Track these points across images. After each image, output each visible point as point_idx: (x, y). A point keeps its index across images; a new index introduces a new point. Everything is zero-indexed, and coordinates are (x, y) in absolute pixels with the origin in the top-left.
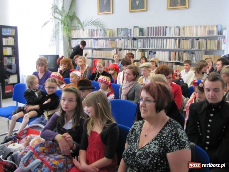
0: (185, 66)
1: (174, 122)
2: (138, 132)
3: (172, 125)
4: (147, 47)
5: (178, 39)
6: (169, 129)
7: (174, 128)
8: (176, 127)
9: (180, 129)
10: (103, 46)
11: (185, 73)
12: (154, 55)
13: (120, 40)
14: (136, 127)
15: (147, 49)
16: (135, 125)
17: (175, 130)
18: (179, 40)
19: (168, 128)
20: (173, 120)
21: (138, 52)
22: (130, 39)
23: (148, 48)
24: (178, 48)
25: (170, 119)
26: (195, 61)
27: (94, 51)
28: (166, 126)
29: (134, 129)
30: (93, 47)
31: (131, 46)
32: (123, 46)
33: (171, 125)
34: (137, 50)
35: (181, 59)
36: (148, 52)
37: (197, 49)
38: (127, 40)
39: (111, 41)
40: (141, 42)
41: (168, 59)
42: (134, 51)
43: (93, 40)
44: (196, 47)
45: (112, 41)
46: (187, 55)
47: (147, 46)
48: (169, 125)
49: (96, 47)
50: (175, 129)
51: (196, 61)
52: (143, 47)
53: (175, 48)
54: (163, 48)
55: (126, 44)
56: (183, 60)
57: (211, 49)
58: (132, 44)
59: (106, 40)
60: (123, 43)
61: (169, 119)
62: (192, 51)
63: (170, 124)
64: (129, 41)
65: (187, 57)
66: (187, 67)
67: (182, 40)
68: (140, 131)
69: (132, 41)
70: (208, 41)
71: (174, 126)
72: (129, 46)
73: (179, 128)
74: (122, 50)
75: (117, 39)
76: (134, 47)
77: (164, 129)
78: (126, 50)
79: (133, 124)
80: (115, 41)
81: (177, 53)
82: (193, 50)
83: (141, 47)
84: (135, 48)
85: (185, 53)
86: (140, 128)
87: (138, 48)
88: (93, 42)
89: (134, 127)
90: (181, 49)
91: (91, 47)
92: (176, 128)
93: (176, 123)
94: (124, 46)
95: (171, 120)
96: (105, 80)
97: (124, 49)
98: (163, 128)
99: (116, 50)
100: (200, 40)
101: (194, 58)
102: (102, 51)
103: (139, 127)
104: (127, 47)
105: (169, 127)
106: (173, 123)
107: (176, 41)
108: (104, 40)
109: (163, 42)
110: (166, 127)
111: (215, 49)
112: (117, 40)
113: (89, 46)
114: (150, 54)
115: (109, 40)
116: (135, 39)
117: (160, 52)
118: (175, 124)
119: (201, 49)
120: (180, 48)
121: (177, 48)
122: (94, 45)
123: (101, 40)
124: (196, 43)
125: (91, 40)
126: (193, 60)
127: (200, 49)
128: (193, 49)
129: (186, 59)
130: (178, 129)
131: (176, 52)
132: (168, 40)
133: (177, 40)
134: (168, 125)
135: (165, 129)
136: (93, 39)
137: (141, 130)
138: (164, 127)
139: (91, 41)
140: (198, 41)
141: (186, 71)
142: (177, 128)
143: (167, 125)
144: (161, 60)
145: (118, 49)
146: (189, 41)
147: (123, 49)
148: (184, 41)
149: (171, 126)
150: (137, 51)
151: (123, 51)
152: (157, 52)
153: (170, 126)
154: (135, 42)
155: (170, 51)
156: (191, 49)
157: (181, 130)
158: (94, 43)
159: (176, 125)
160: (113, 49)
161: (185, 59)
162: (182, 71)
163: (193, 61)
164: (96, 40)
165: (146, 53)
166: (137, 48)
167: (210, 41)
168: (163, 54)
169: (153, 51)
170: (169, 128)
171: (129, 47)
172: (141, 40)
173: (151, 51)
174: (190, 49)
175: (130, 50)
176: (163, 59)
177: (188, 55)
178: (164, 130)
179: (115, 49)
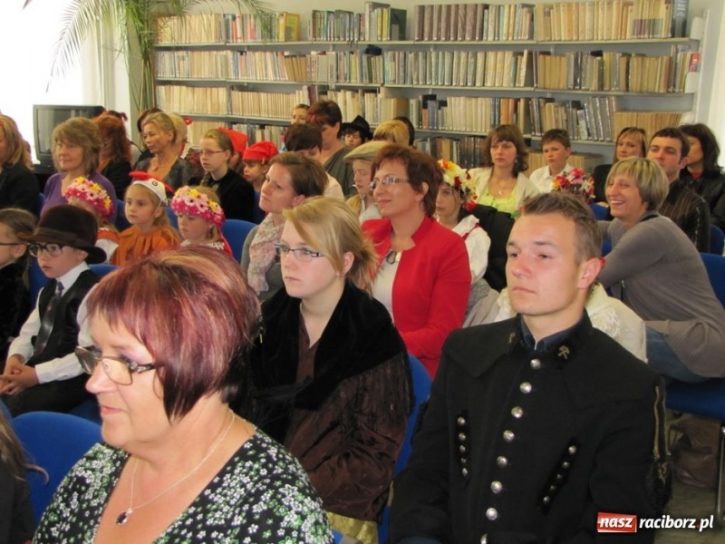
0: (547, 151)
1: (273, 451)
2: (95, 497)
3: (264, 466)
4: (415, 82)
5: (526, 52)
6: (243, 486)
7: (268, 481)
8: (277, 477)
9: (296, 493)
10: (266, 76)
11: (548, 178)
12: (440, 112)
13: (324, 53)
14: (93, 470)
15: (415, 86)
16: (90, 459)
17: (271, 492)
18: (530, 54)
19: (238, 483)
20: (273, 445)
21: (387, 97)
22: (358, 51)
23: (418, 84)
24: (526, 85)
25: (260, 436)
26: (586, 133)
27: (237, 95)
28: (232, 472)
29: (81, 480)
30: (232, 78)
31: (362, 76)
32: (332, 77)
33: (256, 466)
34: (382, 89)
35: (537, 126)
36: (421, 98)
37: (593, 88)
38: (347, 53)
39: (292, 56)
40: (394, 60)
41: (488, 125)
42: (372, 95)
43: (229, 54)
44: (591, 83)
45: (295, 56)
46: (556, 112)
47: (415, 77)
48: (249, 464)
49: (243, 79)
50: (270, 486)
51: (589, 135)
52: (402, 81)
53: (514, 86)
54: (474, 84)
55: (344, 69)
56: (541, 130)
57: (645, 89)
58: (365, 70)
59: (275, 54)
60: (332, 67)
61: (255, 437)
62: (576, 99)
63: (255, 459)
64: (353, 56)
65: (557, 121)
66: (555, 154)
67: (541, 57)
68: (105, 494)
69: (365, 57)
70: (634, 62)
71: (270, 471)
72: (353, 76)
73: (293, 484)
74: (329, 93)
75: (314, 50)
76: (371, 81)
77: (220, 483)
78: (342, 91)
79: (82, 457)
80: (304, 56)
81: (521, 105)
82: (580, 92)
83: (394, 81)
84: (373, 85)
85: (548, 104)
86: (111, 475)
87: (386, 85)
88: (231, 61)
89: (86, 470)
90: (537, 90)
91: (223, 79)
92: (278, 483)
93: (284, 459)
94: (338, 78)
95: (263, 441)
96: (202, 206)
97: (338, 89)
98: (216, 480)
99: (310, 90)
100: (606, 56)
101: (582, 123)
102: (263, 95)
103: (108, 470)
104: (345, 79)
105: (246, 474)
106: (269, 458)
107: (519, 57)
108: (268, 54)
109: (471, 60)
110: (233, 474)
111: (656, 91)
112: (313, 53)
113: (217, 77)
114: (425, 106)
115: (286, 54)
116: (374, 51)
117: (462, 99)
118: (275, 464)
119: (610, 90)
120: (532, 86)
121: (522, 84)
122: (235, 71)
123: (257, 54)
124: (591, 65)
125: (224, 53)
126: (578, 129)
127: (606, 88)
128: (580, 89)
129: (554, 127)
130: (287, 489)
131: (519, 100)
132: (491, 55)
133: (522, 54)
134: (244, 467)
135: (225, 484)
136: (233, 49)
137: (109, 488)
138: (222, 474)
139: (226, 58)
140: (599, 58)
141: (553, 170)
142: (283, 486)
143: (234, 467)
144: (463, 129)
145: (316, 88)
146: (564, 60)
147: (333, 86)
148: (548, 58)
149: (258, 471)
150: (380, 96)
151: (333, 93)
152: (451, 101)
153: (251, 468)
154: (377, 60)
155: (496, 95)
156: (574, 89)
157: (300, 497)
158: (234, 63)
159: (280, 471)
160: (299, 87)
161: (549, 125)
162: (539, 170)
163: (578, 134)
164: (242, 54)
165: (413, 102)
166: (383, 85)
167: (640, 59)
168: (471, 105)
169: (439, 98)
170: (245, 480)
171: (353, 81)
172: (397, 54)
173: (433, 97)
174: (569, 89)
175: (357, 91)
176: (471, 126)
177: (562, 110)
178: (219, 490)
179: (305, 88)
